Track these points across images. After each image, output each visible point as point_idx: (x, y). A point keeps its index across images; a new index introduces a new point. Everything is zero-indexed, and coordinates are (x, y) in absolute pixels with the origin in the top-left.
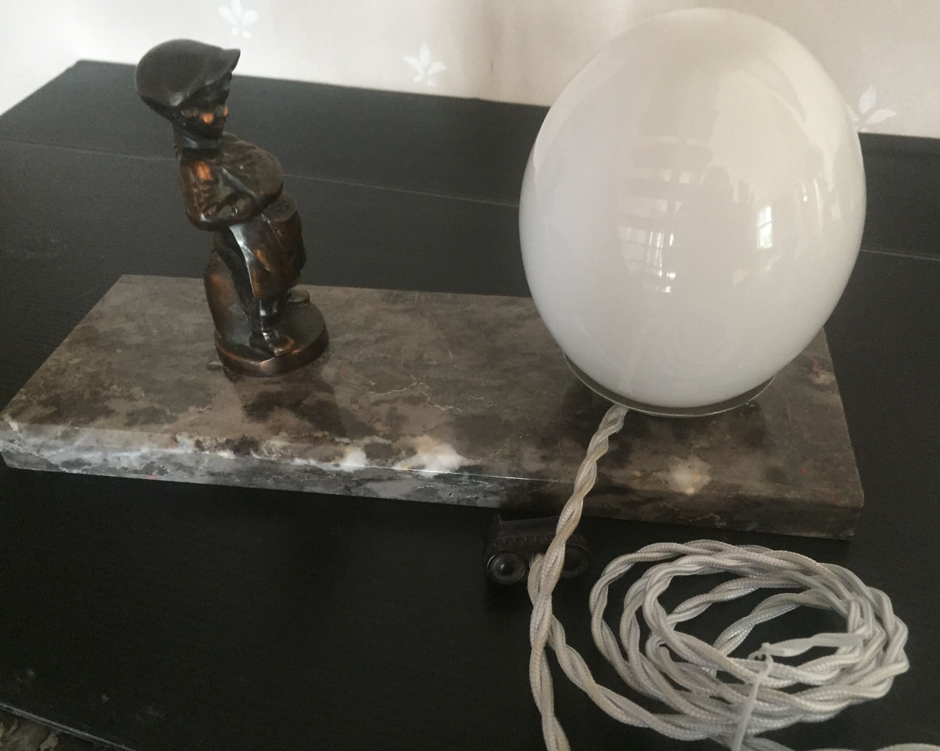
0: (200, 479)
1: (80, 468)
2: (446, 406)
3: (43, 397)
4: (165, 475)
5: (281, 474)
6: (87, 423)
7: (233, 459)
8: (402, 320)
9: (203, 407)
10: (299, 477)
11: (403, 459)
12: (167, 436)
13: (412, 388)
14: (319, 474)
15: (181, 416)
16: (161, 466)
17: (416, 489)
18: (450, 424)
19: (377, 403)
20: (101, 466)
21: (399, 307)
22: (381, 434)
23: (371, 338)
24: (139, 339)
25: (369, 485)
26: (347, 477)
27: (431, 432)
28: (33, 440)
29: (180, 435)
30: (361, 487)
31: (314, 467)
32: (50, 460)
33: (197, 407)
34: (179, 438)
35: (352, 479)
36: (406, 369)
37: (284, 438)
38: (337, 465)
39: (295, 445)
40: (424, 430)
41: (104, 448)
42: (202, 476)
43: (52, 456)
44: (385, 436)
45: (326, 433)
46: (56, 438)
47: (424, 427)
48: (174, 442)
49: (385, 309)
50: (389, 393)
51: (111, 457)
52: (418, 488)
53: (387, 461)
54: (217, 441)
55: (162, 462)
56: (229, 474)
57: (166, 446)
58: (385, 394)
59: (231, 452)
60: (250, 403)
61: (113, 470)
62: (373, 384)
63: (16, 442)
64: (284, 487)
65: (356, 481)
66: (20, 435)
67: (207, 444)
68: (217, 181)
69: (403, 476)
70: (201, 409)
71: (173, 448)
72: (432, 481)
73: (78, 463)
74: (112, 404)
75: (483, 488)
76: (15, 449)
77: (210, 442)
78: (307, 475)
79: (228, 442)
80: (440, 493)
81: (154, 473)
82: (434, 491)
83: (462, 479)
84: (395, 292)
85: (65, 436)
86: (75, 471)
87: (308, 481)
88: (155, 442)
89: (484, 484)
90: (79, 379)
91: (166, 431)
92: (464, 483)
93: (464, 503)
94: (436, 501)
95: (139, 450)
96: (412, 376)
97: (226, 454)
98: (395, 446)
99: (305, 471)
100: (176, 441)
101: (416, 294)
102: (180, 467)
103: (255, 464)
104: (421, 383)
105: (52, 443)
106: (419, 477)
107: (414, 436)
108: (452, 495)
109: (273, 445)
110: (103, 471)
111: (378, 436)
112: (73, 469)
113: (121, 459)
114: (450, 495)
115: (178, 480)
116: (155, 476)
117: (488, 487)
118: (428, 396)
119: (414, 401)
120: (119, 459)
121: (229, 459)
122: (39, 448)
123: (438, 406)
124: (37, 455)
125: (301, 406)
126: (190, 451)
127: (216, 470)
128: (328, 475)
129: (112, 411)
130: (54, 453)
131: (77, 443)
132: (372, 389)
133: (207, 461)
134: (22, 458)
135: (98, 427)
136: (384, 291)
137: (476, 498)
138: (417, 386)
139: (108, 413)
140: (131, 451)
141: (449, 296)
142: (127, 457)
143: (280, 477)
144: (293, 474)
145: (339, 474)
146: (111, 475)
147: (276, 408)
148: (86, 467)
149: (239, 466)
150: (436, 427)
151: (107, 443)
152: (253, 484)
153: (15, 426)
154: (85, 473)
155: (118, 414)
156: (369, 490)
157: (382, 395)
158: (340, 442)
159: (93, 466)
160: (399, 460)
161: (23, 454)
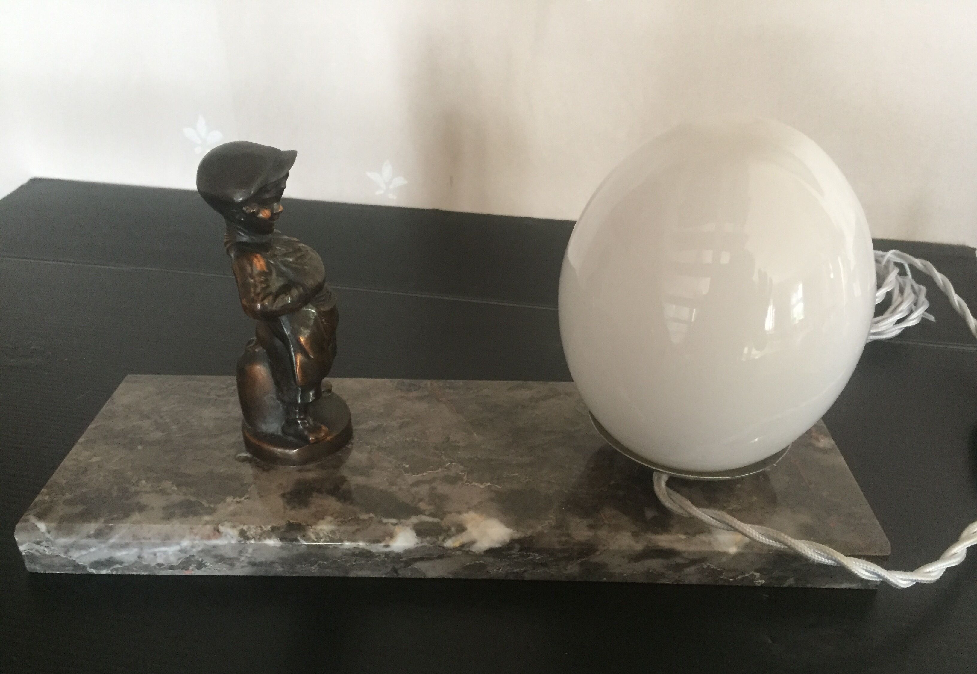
0: (239, 571)
1: (110, 568)
2: (484, 483)
3: (68, 496)
4: (203, 569)
5: (327, 559)
6: (119, 519)
7: (279, 547)
8: (422, 406)
9: (241, 497)
10: (346, 561)
11: (453, 535)
12: (209, 527)
13: (447, 468)
14: (367, 557)
15: (219, 506)
16: (200, 559)
17: (465, 565)
18: (492, 500)
19: (416, 484)
20: (133, 564)
21: (415, 394)
22: (427, 513)
23: (395, 424)
24: (158, 435)
25: (418, 565)
26: (396, 558)
27: (476, 508)
28: (63, 541)
29: (222, 526)
30: (409, 568)
31: (363, 549)
32: (78, 561)
33: (234, 498)
34: (221, 528)
35: (401, 560)
36: (436, 451)
37: (331, 522)
38: (387, 546)
39: (343, 528)
40: (468, 507)
41: (141, 543)
42: (243, 567)
43: (82, 556)
44: (432, 515)
45: (372, 515)
46: (89, 536)
47: (467, 503)
48: (217, 533)
49: (402, 397)
50: (425, 474)
51: (147, 554)
52: (467, 564)
53: (438, 539)
54: (262, 529)
55: (202, 554)
56: (273, 563)
57: (209, 538)
58: (421, 475)
59: (277, 540)
60: (289, 490)
61: (147, 567)
62: (407, 466)
63: (44, 543)
64: (328, 573)
65: (405, 561)
66: (48, 536)
67: (252, 532)
68: (270, 273)
69: (453, 553)
70: (238, 500)
71: (217, 538)
72: (482, 556)
73: (109, 562)
74: (144, 499)
75: (532, 560)
76: (41, 551)
77: (254, 530)
78: (354, 558)
79: (273, 529)
80: (489, 569)
81: (191, 568)
82: (483, 566)
83: (513, 552)
84: (408, 381)
85: (99, 534)
86: (104, 572)
87: (354, 565)
88: (196, 534)
89: (534, 556)
90: (104, 477)
91: (207, 523)
92: (514, 556)
93: (512, 577)
94: (484, 577)
95: (178, 544)
96: (444, 457)
97: (273, 542)
98: (445, 523)
99: (354, 554)
100: (218, 531)
101: (428, 382)
102: (221, 559)
103: (302, 550)
104: (454, 464)
105: (84, 541)
106: (470, 553)
107: (459, 513)
108: (501, 569)
109: (321, 530)
110: (135, 569)
111: (425, 515)
112: (101, 569)
113: (158, 554)
114: (499, 569)
115: (216, 573)
116: (192, 571)
117: (538, 558)
118: (464, 475)
119: (453, 480)
120: (155, 554)
121: (275, 547)
122: (67, 549)
123: (476, 484)
124: (64, 557)
125: (341, 491)
126: (234, 542)
127: (259, 560)
128: (377, 557)
129: (146, 506)
130: (84, 552)
131: (112, 541)
132: (407, 471)
133: (250, 550)
134: (48, 561)
135: (134, 523)
136: (396, 380)
137: (525, 571)
138: (450, 466)
139: (141, 508)
140: (170, 545)
141: (461, 383)
142: (165, 553)
143: (325, 563)
144: (340, 558)
145: (387, 555)
146: (143, 573)
147: (315, 494)
148: (117, 566)
149: (285, 554)
150: (480, 503)
151: (145, 538)
152: (296, 573)
153: (42, 526)
154: (114, 573)
155: (152, 508)
156: (417, 570)
157: (419, 477)
158: (388, 523)
159: (126, 565)
160: (450, 536)
161: (49, 556)
